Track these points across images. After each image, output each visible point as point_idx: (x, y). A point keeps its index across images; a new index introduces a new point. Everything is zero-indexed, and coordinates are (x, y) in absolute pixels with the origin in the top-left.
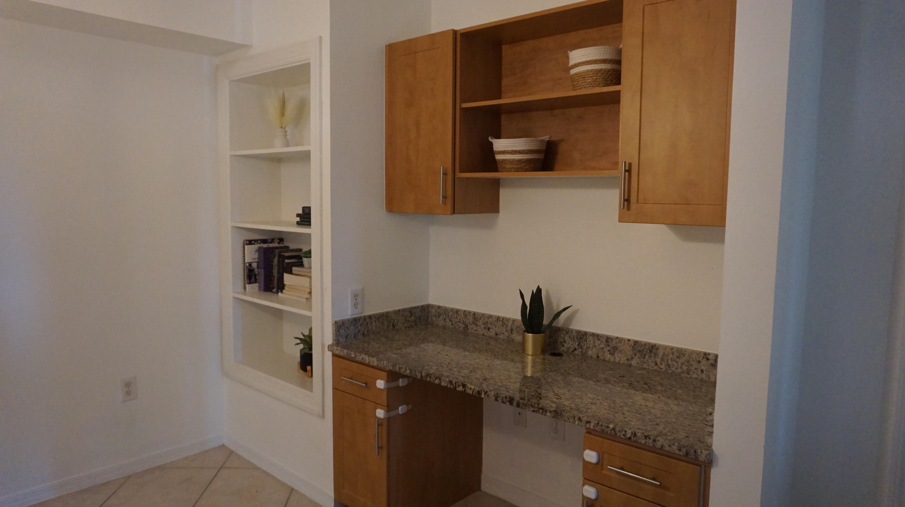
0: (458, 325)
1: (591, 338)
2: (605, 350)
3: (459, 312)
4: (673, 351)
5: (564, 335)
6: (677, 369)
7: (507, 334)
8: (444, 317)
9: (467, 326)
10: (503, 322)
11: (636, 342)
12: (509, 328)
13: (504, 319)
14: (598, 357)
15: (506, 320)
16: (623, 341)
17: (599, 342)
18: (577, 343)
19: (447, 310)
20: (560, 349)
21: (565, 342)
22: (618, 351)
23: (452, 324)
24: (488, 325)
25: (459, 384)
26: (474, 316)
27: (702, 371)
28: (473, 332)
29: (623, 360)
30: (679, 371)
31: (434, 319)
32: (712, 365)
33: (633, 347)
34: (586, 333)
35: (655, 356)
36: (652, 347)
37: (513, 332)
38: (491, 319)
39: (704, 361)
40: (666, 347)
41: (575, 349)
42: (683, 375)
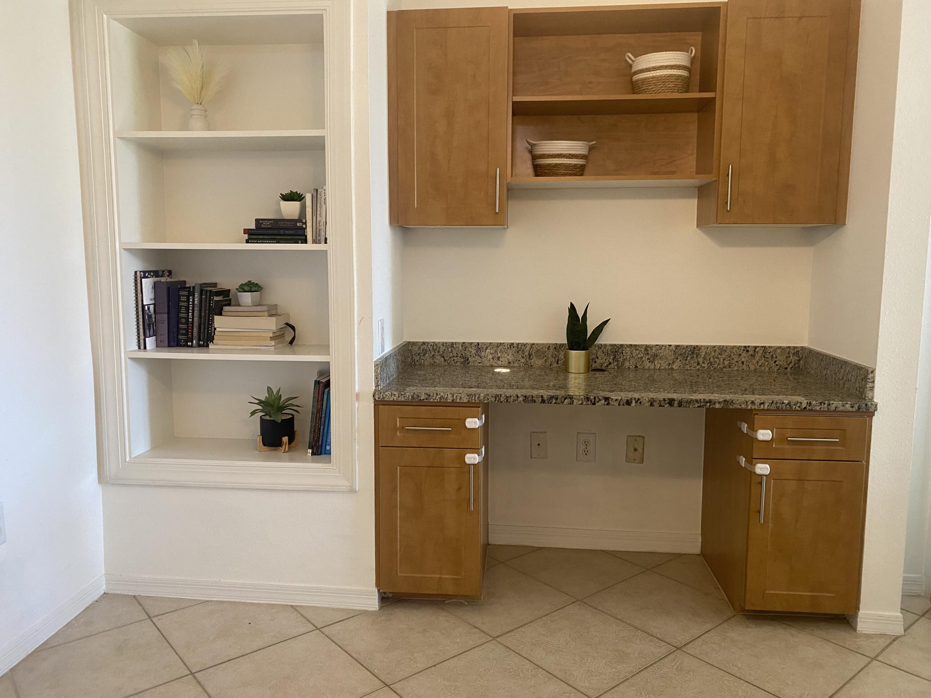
0: (454, 360)
1: (628, 349)
2: (643, 359)
3: (456, 344)
4: (714, 349)
5: (596, 350)
6: (719, 364)
7: (523, 360)
8: (433, 353)
9: (468, 360)
10: (518, 348)
11: (677, 346)
12: (527, 354)
13: (520, 345)
14: (636, 367)
15: (521, 345)
16: (663, 348)
17: (638, 352)
18: (612, 357)
19: (436, 345)
20: (592, 365)
21: (598, 358)
22: (658, 357)
23: (445, 360)
24: (498, 354)
25: (599, 399)
26: (477, 347)
27: (743, 363)
28: (476, 365)
29: (664, 366)
30: (721, 366)
31: (417, 358)
32: (752, 355)
33: (674, 351)
34: (622, 346)
35: (697, 356)
36: (694, 348)
37: (531, 357)
38: (501, 347)
39: (744, 354)
40: (707, 347)
41: (610, 364)
42: (725, 369)
